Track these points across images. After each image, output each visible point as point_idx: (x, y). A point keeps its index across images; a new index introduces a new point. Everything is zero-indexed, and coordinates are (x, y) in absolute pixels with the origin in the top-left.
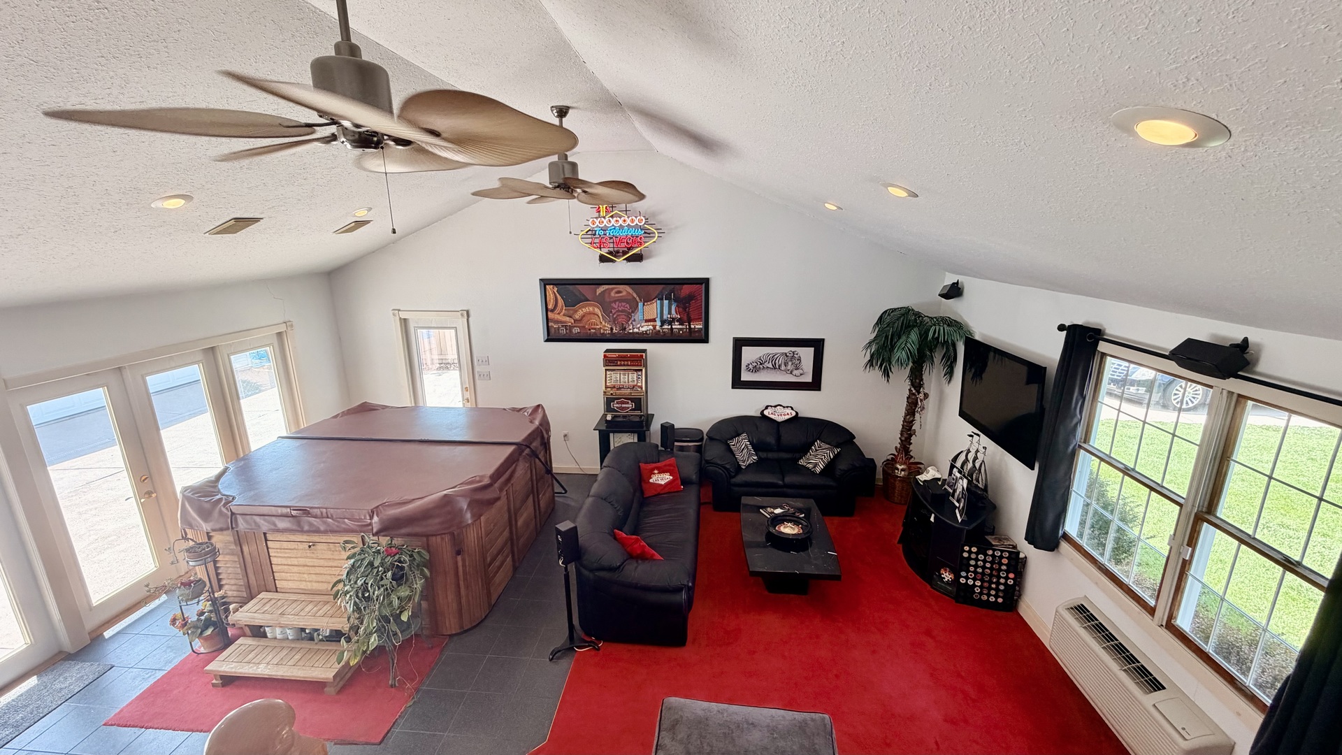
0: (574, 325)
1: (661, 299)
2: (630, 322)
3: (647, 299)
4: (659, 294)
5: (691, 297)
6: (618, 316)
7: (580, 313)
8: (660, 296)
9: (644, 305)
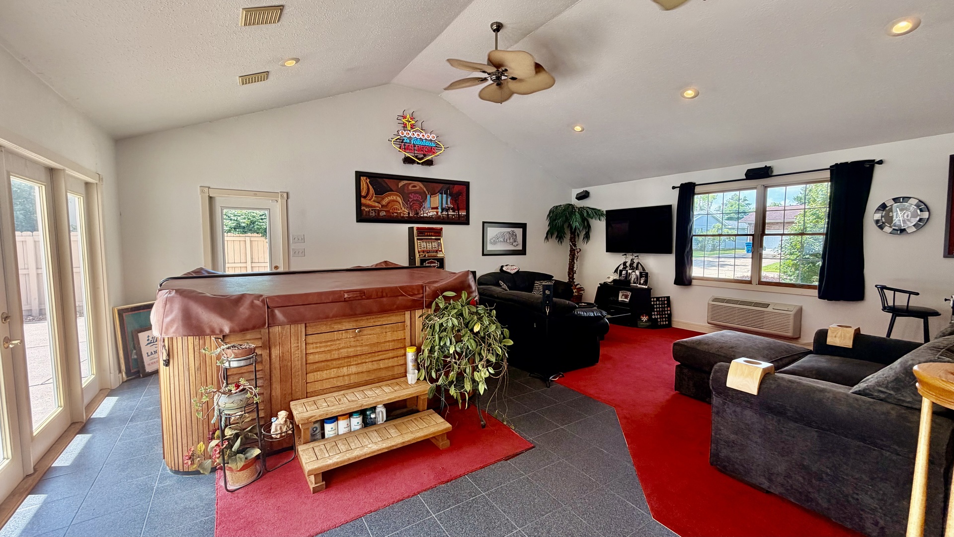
0: (382, 209)
1: (442, 194)
2: (421, 209)
3: (433, 193)
4: (440, 190)
5: (459, 194)
6: (414, 203)
7: (386, 200)
8: (441, 192)
9: (431, 197)
